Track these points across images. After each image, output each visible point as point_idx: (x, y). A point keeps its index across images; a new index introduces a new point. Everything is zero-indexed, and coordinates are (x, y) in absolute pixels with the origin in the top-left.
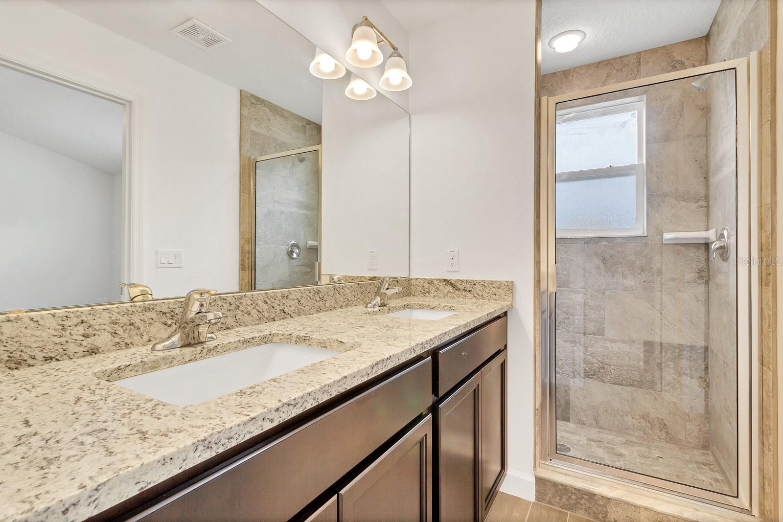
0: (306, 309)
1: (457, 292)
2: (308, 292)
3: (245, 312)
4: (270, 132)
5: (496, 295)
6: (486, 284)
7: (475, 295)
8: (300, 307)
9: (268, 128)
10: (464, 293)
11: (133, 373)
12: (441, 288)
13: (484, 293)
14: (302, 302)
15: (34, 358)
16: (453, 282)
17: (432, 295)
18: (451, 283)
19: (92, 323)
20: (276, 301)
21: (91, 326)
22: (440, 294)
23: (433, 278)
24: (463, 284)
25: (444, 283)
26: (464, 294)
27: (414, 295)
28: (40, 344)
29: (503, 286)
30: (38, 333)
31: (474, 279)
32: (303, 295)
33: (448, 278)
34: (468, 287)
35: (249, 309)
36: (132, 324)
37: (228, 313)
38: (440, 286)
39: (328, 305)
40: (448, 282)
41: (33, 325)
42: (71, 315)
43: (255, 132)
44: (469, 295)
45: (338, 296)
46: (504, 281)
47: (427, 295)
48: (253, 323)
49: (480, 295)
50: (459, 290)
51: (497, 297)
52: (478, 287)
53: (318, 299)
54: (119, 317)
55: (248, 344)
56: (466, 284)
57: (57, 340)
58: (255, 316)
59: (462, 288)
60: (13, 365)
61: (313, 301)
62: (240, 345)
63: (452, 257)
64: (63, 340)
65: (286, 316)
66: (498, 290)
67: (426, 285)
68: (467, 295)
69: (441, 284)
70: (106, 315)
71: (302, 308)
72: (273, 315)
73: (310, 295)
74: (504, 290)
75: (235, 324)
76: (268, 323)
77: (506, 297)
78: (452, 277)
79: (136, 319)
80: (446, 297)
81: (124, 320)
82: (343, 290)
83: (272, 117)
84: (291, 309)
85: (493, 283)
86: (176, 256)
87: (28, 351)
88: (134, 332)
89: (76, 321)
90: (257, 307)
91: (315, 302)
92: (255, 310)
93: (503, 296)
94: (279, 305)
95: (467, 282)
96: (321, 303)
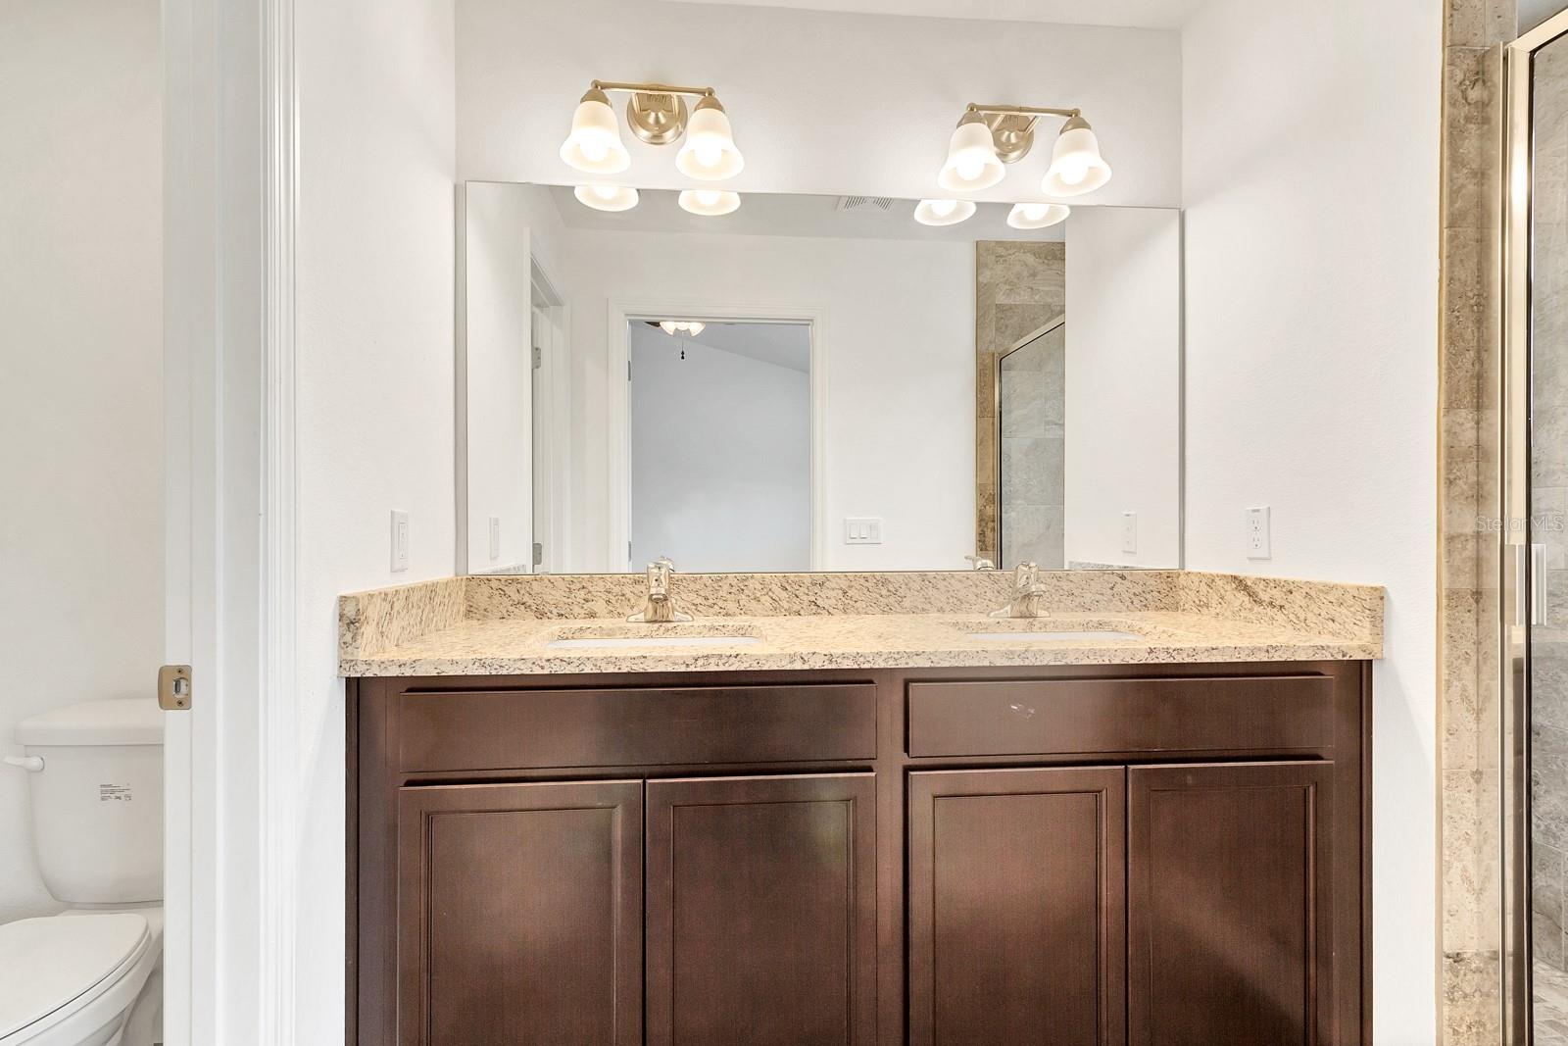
0: (858, 605)
1: (1256, 608)
2: (862, 581)
3: (752, 597)
4: (1037, 298)
5: (1333, 621)
6: (1313, 594)
7: (1292, 617)
8: (846, 602)
9: (1032, 289)
10: (1270, 611)
11: (592, 636)
12: (1229, 596)
13: (1310, 615)
14: (850, 593)
15: (551, 613)
16: (1249, 584)
17: (1213, 611)
18: (1246, 586)
19: (591, 589)
20: (801, 589)
21: (589, 592)
22: (1226, 610)
23: (1215, 572)
24: (1268, 589)
25: (1234, 586)
26: (1269, 613)
27: (1184, 610)
28: (555, 602)
29: (1348, 597)
30: (553, 592)
31: (1291, 578)
32: (853, 584)
33: (1241, 574)
34: (1278, 595)
35: (758, 594)
36: (623, 595)
37: (729, 596)
38: (1226, 591)
39: (907, 603)
40: (1240, 583)
41: (550, 585)
42: (575, 580)
43: (1003, 305)
44: (1280, 617)
45: (931, 592)
46: (1353, 587)
47: (1204, 610)
48: (766, 613)
49: (1302, 619)
50: (1259, 602)
51: (1335, 627)
52: (1298, 597)
53: (884, 592)
54: (612, 586)
55: (716, 632)
56: (1274, 591)
57: (566, 600)
58: (767, 604)
59: (1265, 597)
60: (539, 616)
61: (874, 595)
62: (705, 631)
63: (1256, 525)
64: (570, 600)
65: (819, 611)
66: (1338, 609)
67: (1204, 588)
68: (1276, 618)
69: (1228, 587)
70: (601, 583)
71: (852, 603)
72: (796, 607)
73: (867, 584)
74: (1352, 609)
75: (738, 611)
76: (788, 617)
77: (1356, 627)
78: (1250, 572)
79: (627, 591)
80: (1238, 618)
81: (617, 590)
82: (945, 583)
83: (1040, 268)
84: (830, 602)
85: (1330, 589)
86: (872, 527)
87: (547, 605)
88: (625, 603)
89: (580, 586)
90: (770, 593)
91: (878, 596)
92: (767, 597)
93: (1350, 626)
94: (807, 594)
95: (1277, 584)
96: (892, 600)
